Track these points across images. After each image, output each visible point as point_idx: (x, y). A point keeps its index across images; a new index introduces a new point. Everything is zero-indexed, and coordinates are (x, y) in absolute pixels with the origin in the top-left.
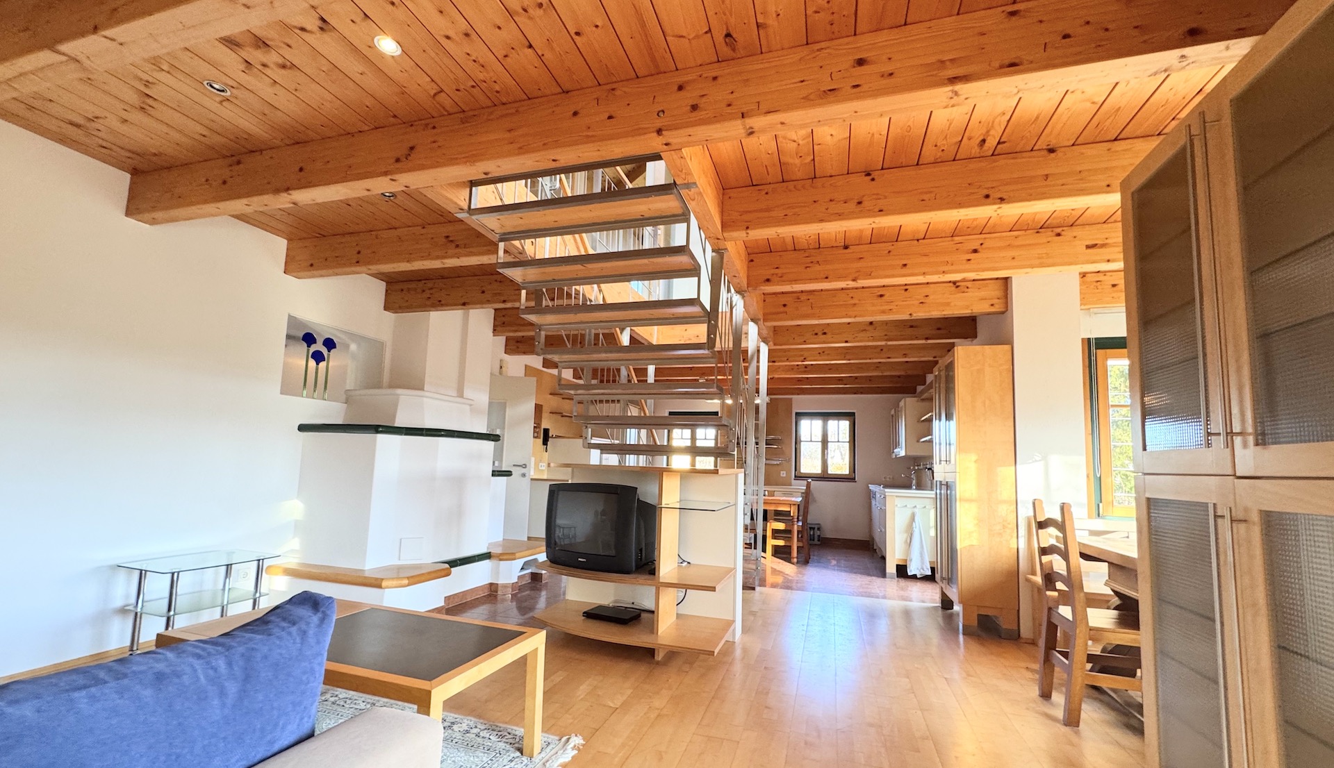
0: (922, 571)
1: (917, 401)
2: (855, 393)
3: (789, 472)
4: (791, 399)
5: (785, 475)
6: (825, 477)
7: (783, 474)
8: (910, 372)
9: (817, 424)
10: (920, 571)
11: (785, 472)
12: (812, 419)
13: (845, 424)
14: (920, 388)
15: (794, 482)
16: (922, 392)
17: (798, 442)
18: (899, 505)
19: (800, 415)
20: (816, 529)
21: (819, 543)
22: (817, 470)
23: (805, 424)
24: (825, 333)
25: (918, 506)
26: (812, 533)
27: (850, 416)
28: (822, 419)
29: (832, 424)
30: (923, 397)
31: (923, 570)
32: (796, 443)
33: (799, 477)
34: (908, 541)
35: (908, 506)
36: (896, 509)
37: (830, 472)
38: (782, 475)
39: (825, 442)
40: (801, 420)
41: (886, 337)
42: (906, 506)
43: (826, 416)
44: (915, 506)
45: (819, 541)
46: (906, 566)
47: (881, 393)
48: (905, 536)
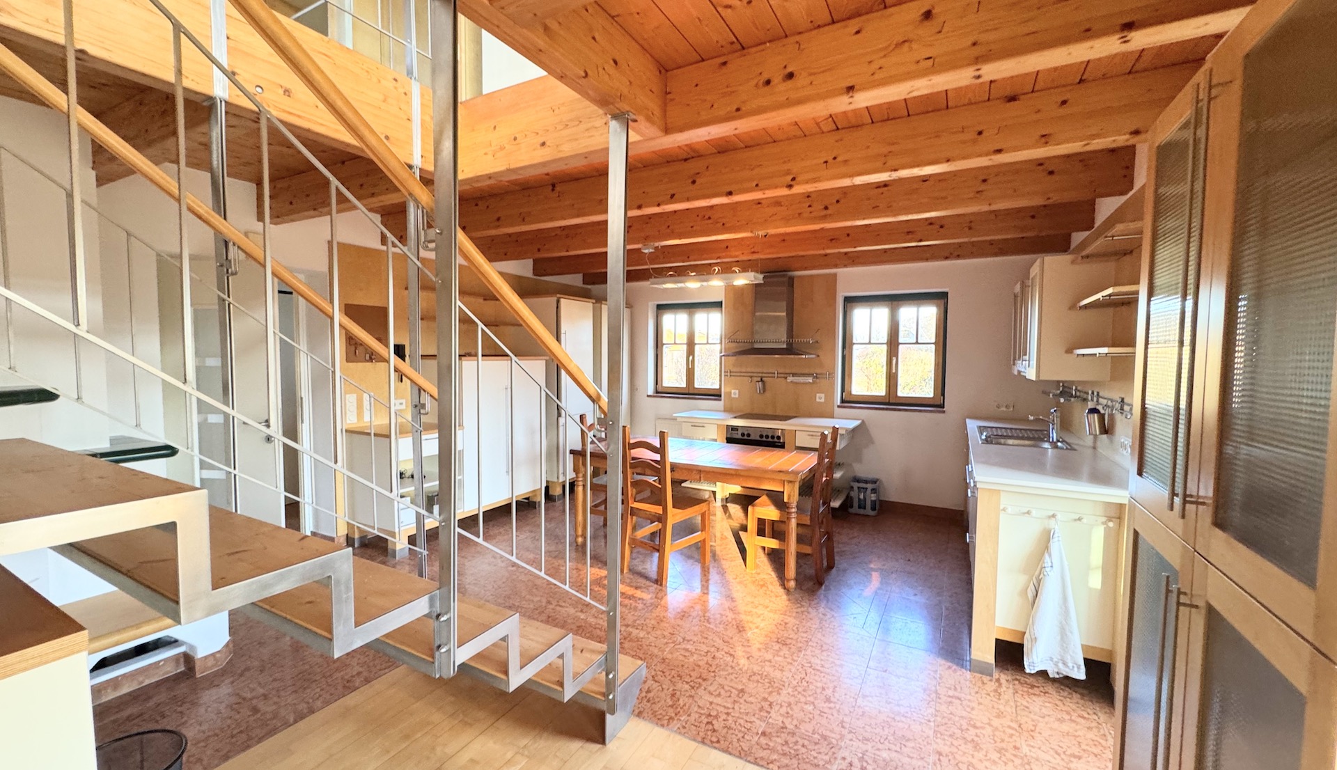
0: (1061, 665)
1: (1073, 262)
2: (947, 258)
3: (830, 395)
4: (835, 275)
5: (823, 400)
6: (891, 402)
7: (820, 398)
8: (1056, 198)
9: (881, 314)
10: (1056, 664)
11: (823, 395)
12: (872, 307)
13: (929, 313)
14: (1078, 237)
15: (838, 411)
16: (1083, 245)
17: (847, 344)
18: (1009, 510)
19: (850, 301)
20: (869, 491)
21: (872, 513)
22: (880, 390)
23: (860, 315)
24: (790, 76)
25: (1059, 516)
26: (862, 497)
27: (940, 298)
28: (888, 306)
29: (907, 313)
30: (1084, 253)
31: (1065, 664)
32: (844, 347)
33: (848, 401)
34: (1030, 594)
35: (1034, 513)
36: (1002, 516)
37: (900, 394)
38: (818, 400)
39: (893, 344)
40: (852, 308)
41: (976, 51)
42: (1028, 513)
43: (894, 300)
44: (1054, 516)
45: (873, 509)
46: (1021, 646)
47: (996, 255)
48: (1022, 579)
